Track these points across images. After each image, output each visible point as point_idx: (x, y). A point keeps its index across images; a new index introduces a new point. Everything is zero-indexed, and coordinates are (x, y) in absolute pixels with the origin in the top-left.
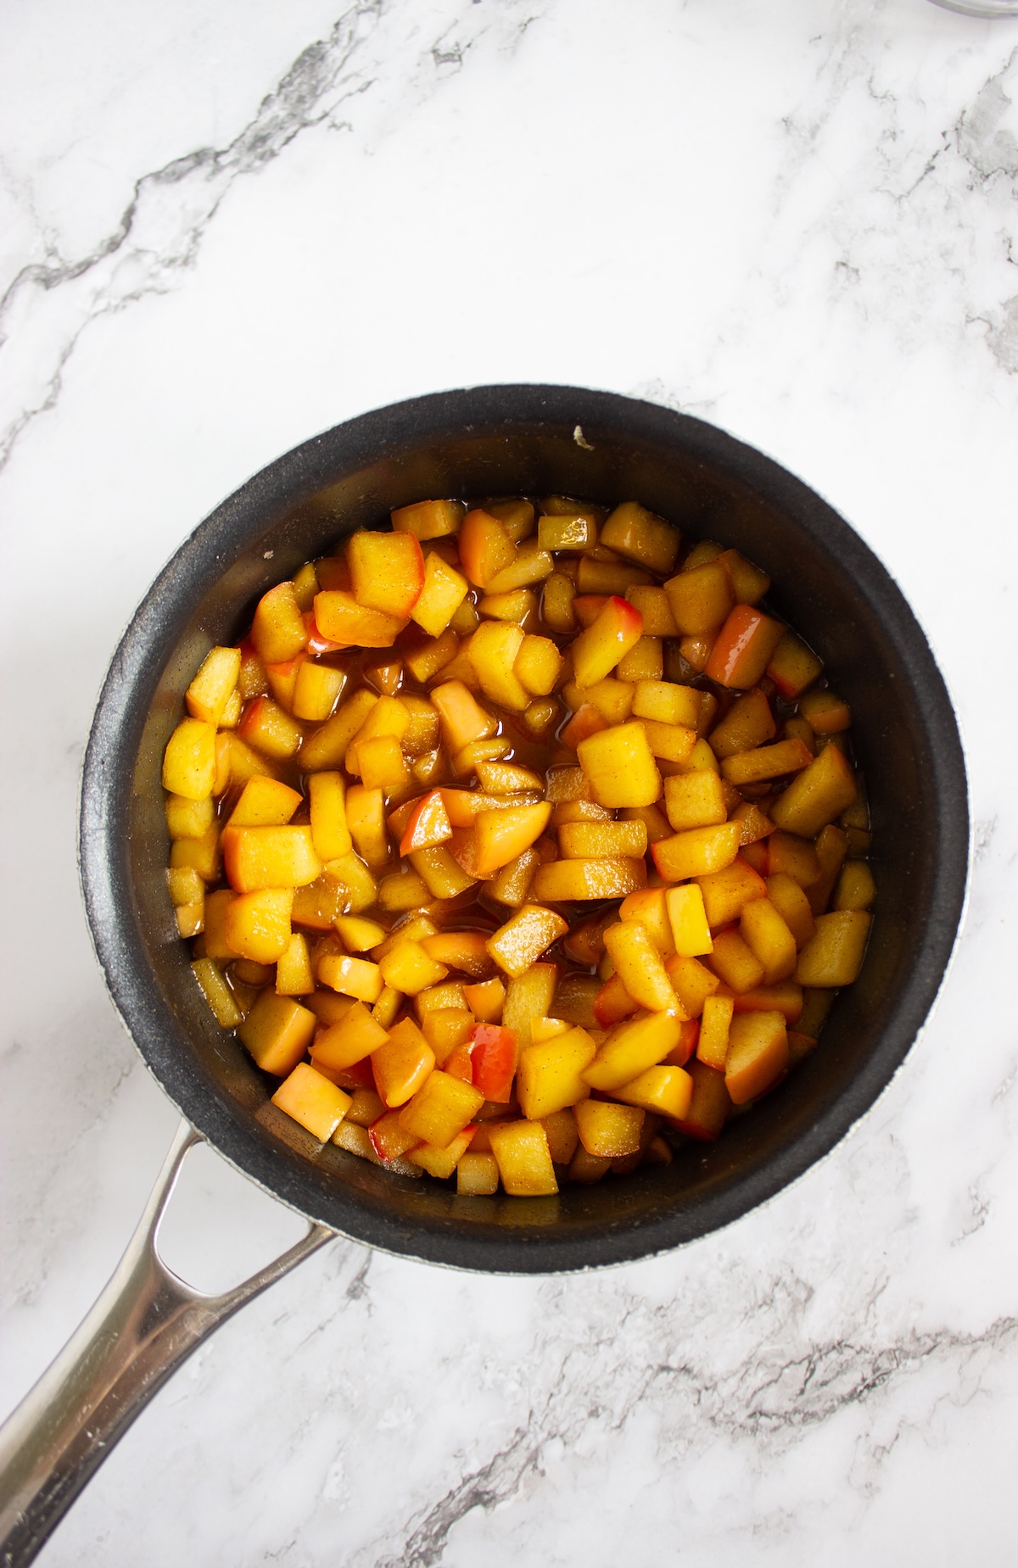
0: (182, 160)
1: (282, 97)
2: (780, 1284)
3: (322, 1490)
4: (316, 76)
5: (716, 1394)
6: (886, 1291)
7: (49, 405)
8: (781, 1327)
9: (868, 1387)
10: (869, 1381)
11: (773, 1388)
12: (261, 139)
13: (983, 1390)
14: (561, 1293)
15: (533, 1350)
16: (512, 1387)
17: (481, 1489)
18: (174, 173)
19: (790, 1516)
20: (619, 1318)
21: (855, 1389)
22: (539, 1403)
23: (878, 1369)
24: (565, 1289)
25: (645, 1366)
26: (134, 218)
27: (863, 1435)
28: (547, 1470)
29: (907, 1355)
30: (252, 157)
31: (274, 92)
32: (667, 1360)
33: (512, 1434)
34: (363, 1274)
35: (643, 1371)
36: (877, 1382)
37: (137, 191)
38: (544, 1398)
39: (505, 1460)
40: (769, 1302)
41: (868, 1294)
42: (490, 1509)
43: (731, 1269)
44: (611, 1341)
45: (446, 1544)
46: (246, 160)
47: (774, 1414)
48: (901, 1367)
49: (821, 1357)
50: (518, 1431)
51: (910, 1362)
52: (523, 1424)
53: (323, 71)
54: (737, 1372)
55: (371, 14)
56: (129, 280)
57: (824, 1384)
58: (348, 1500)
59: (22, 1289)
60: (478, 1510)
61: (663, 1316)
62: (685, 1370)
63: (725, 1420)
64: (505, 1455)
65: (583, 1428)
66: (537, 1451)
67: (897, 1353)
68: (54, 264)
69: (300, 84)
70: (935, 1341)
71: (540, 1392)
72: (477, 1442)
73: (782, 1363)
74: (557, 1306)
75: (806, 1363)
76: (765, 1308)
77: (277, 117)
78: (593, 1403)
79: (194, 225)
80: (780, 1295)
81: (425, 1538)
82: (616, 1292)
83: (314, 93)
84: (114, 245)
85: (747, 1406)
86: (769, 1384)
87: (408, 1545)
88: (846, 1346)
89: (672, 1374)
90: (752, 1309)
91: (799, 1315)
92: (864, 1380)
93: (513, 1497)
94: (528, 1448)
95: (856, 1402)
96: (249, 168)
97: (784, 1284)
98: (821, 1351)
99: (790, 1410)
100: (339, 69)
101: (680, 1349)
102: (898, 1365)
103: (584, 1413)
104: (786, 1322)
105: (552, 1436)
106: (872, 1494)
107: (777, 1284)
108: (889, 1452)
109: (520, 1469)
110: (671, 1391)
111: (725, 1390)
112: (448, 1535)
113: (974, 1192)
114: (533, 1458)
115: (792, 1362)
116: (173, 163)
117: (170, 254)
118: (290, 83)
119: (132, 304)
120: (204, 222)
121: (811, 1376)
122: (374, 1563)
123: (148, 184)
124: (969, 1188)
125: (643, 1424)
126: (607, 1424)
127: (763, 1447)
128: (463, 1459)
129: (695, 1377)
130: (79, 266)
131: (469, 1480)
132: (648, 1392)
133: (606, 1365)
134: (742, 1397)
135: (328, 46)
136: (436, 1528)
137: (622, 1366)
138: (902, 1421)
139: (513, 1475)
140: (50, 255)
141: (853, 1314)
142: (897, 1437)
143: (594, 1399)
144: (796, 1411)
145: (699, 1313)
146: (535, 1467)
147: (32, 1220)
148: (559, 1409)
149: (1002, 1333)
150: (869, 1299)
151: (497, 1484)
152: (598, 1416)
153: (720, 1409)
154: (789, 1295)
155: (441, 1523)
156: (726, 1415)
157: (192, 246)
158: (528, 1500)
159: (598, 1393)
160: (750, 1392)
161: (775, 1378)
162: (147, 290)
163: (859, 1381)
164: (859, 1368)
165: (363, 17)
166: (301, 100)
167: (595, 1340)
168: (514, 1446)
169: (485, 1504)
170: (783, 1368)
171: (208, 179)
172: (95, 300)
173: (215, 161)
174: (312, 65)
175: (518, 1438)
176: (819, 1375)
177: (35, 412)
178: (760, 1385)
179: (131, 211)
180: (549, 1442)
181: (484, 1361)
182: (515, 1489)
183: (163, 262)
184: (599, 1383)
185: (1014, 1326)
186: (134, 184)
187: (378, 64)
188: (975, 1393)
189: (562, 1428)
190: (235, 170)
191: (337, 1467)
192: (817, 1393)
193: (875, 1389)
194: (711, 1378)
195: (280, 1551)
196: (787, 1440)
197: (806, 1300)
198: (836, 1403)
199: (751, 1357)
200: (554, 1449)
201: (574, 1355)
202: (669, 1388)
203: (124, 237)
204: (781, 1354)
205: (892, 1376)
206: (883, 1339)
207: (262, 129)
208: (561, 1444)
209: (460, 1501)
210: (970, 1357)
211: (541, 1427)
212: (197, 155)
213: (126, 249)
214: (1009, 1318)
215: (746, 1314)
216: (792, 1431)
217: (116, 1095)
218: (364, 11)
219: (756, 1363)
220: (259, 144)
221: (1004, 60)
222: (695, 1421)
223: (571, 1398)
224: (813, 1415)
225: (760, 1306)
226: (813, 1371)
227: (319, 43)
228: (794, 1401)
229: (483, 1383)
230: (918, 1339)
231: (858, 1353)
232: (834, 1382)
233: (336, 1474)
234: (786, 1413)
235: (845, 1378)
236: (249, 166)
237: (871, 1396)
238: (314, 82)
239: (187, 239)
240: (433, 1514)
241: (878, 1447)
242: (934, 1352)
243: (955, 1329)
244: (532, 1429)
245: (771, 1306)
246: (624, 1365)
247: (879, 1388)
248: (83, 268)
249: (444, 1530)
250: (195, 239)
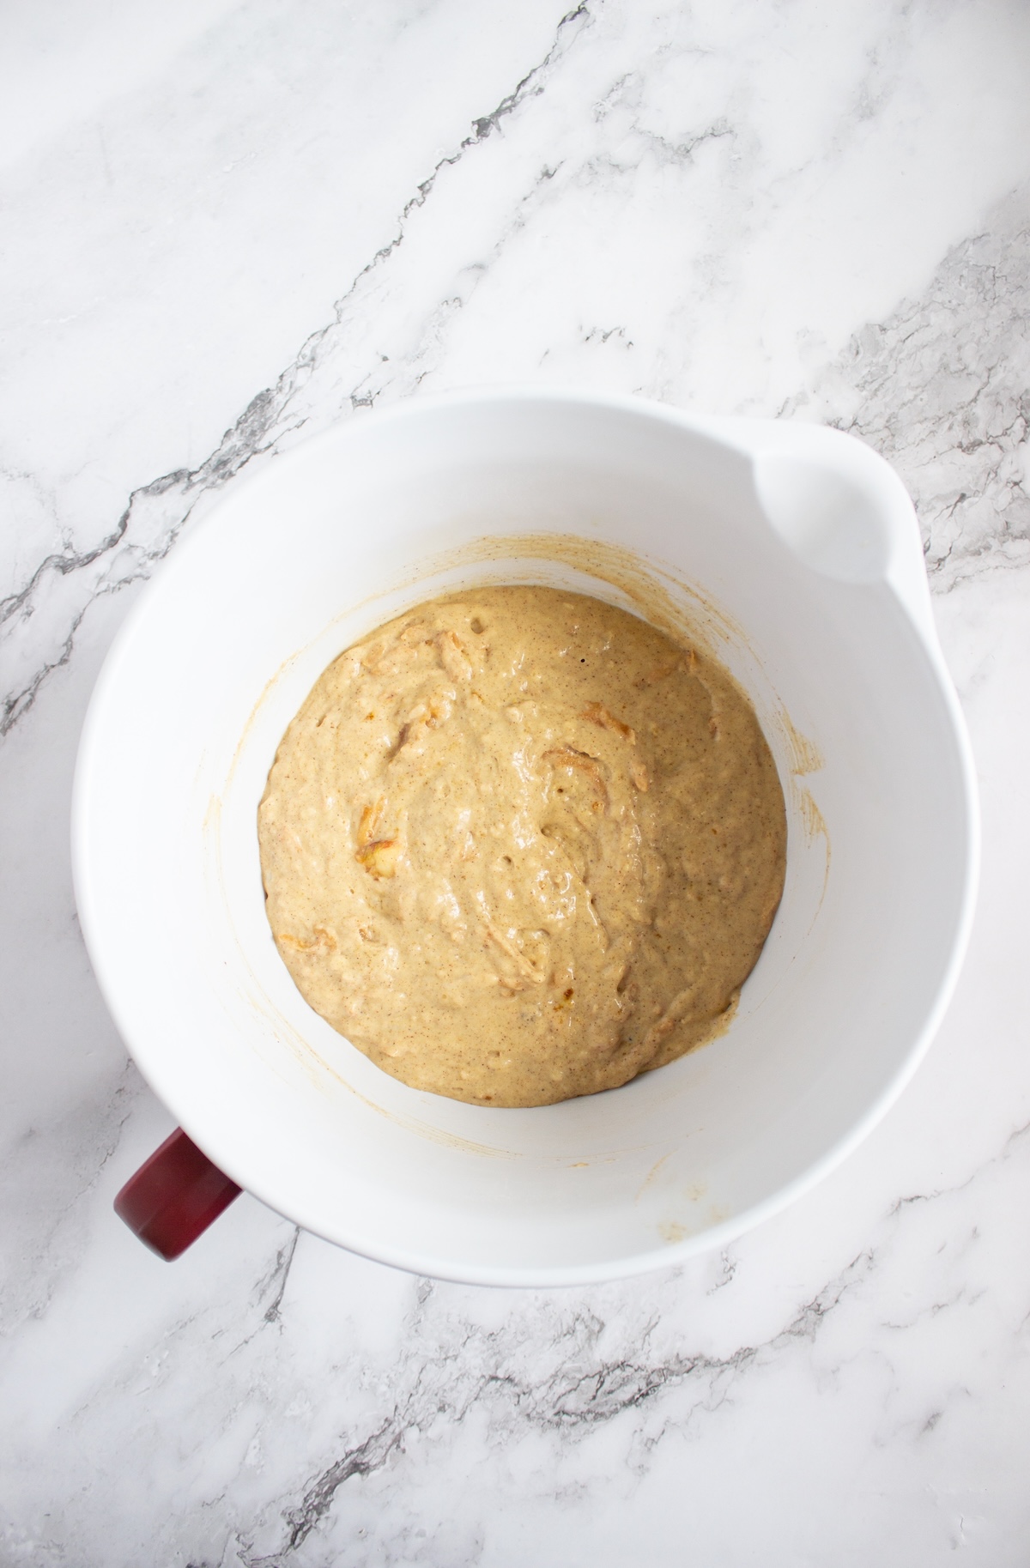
0: (164, 478)
1: (239, 431)
2: (580, 1319)
3: (244, 1459)
4: (265, 415)
5: (531, 1397)
6: (657, 1326)
7: (63, 661)
8: (580, 1351)
9: (642, 1395)
10: (643, 1391)
11: (573, 1394)
12: (223, 463)
13: (728, 1400)
14: (420, 1321)
15: (398, 1362)
16: (383, 1388)
17: (359, 1461)
18: (158, 488)
19: (583, 1487)
20: (462, 1341)
21: (633, 1397)
22: (402, 1400)
23: (651, 1383)
24: (422, 1319)
25: (479, 1376)
26: (128, 522)
27: (639, 1430)
28: (407, 1449)
29: (672, 1373)
30: (216, 477)
31: (234, 427)
32: (496, 1373)
33: (382, 1422)
34: (277, 1303)
35: (478, 1380)
36: (650, 1392)
37: (131, 501)
38: (406, 1397)
39: (376, 1441)
40: (571, 1332)
41: (644, 1329)
42: (365, 1476)
43: (544, 1308)
44: (456, 1357)
45: (332, 1500)
46: (211, 479)
47: (573, 1413)
48: (667, 1382)
49: (608, 1373)
50: (386, 1420)
51: (674, 1378)
52: (390, 1415)
53: (269, 411)
54: (547, 1382)
55: (306, 368)
56: (124, 568)
57: (610, 1392)
58: (262, 1466)
59: (33, 1307)
60: (356, 1476)
61: (494, 1340)
62: (509, 1379)
63: (537, 1416)
64: (377, 1437)
65: (434, 1419)
66: (400, 1434)
67: (665, 1372)
68: (69, 555)
69: (253, 421)
70: (693, 1363)
71: (403, 1392)
72: (357, 1427)
73: (580, 1376)
74: (416, 1331)
75: (597, 1377)
76: (568, 1336)
77: (235, 446)
78: (441, 1401)
79: (172, 528)
80: (579, 1327)
81: (317, 1496)
82: (459, 1322)
83: (263, 428)
84: (113, 542)
85: (554, 1407)
86: (570, 1391)
87: (306, 1500)
88: (627, 1365)
89: (499, 1383)
90: (559, 1337)
91: (593, 1342)
92: (640, 1390)
93: (382, 1468)
94: (393, 1432)
95: (634, 1406)
96: (213, 485)
97: (583, 1319)
98: (609, 1369)
99: (585, 1411)
100: (282, 410)
101: (505, 1365)
102: (665, 1380)
103: (434, 1409)
104: (583, 1347)
105: (411, 1424)
106: (643, 1473)
107: (577, 1319)
108: (657, 1443)
109: (387, 1447)
110: (498, 1395)
111: (537, 1395)
112: (334, 1493)
113: (725, 1256)
114: (397, 1440)
115: (587, 1376)
116: (157, 480)
117: (153, 549)
118: (246, 421)
119: (125, 587)
120: (179, 526)
121: (601, 1386)
122: (280, 1512)
123: (139, 495)
124: (722, 1253)
125: (478, 1418)
126: (451, 1417)
127: (564, 1437)
128: (346, 1439)
129: (516, 1385)
130: (87, 557)
131: (350, 1455)
132: (481, 1395)
133: (451, 1374)
134: (550, 1400)
135: (275, 392)
136: (326, 1488)
137: (463, 1375)
138: (668, 1421)
139: (381, 1452)
140: (66, 548)
141: (633, 1343)
142: (663, 1432)
143: (442, 1399)
144: (589, 1411)
145: (520, 1338)
146: (398, 1446)
147: (41, 1257)
148: (416, 1405)
149: (743, 1359)
150: (645, 1332)
151: (371, 1458)
152: (445, 1411)
153: (534, 1409)
154: (586, 1327)
155: (330, 1484)
156: (538, 1413)
157: (170, 544)
158: (393, 1469)
159: (445, 1394)
160: (556, 1396)
161: (575, 1387)
162: (137, 576)
163: (636, 1391)
164: (637, 1381)
165: (300, 370)
166: (253, 433)
167: (444, 1356)
168: (383, 1431)
169: (362, 1472)
170: (580, 1381)
171: (183, 493)
172: (98, 584)
173: (189, 479)
174: (263, 407)
175: (386, 1425)
176: (606, 1386)
177: (53, 666)
178: (564, 1392)
179: (126, 516)
180: (409, 1428)
181: (363, 1369)
182: (384, 1462)
183: (148, 555)
184: (446, 1388)
185: (751, 1354)
186: (130, 495)
187: (310, 406)
188: (722, 1402)
189: (419, 1419)
190: (203, 486)
191: (255, 1442)
192: (605, 1399)
193: (648, 1397)
194: (528, 1386)
195: (213, 1502)
196: (582, 1432)
197: (599, 1332)
198: (619, 1407)
199: (557, 1372)
200: (412, 1434)
201: (428, 1366)
202: (497, 1392)
203: (121, 536)
204: (580, 1370)
205: (661, 1388)
206: (655, 1362)
207: (223, 455)
208: (418, 1430)
209: (344, 1469)
210: (718, 1376)
211: (403, 1418)
212: (175, 474)
213: (122, 545)
214: (748, 1348)
215: (555, 1340)
216: (585, 1426)
217: (103, 1169)
218: (301, 367)
219: (561, 1376)
220: (221, 467)
221: (778, 408)
222: (515, 1416)
223: (425, 1398)
224: (602, 1415)
225: (565, 1335)
226: (602, 1383)
227: (268, 390)
228: (588, 1404)
229: (362, 1385)
230: (681, 1362)
231: (636, 1371)
232: (618, 1391)
233: (255, 1447)
234: (582, 1413)
235: (626, 1388)
236: (213, 483)
237: (644, 1402)
238: (263, 420)
239: (167, 538)
240: (323, 1479)
241: (649, 1439)
242: (692, 1371)
243: (708, 1355)
244: (396, 1418)
245: (573, 1335)
246: (465, 1374)
247: (651, 1397)
248: (90, 559)
249: (332, 1489)
250: (172, 539)
